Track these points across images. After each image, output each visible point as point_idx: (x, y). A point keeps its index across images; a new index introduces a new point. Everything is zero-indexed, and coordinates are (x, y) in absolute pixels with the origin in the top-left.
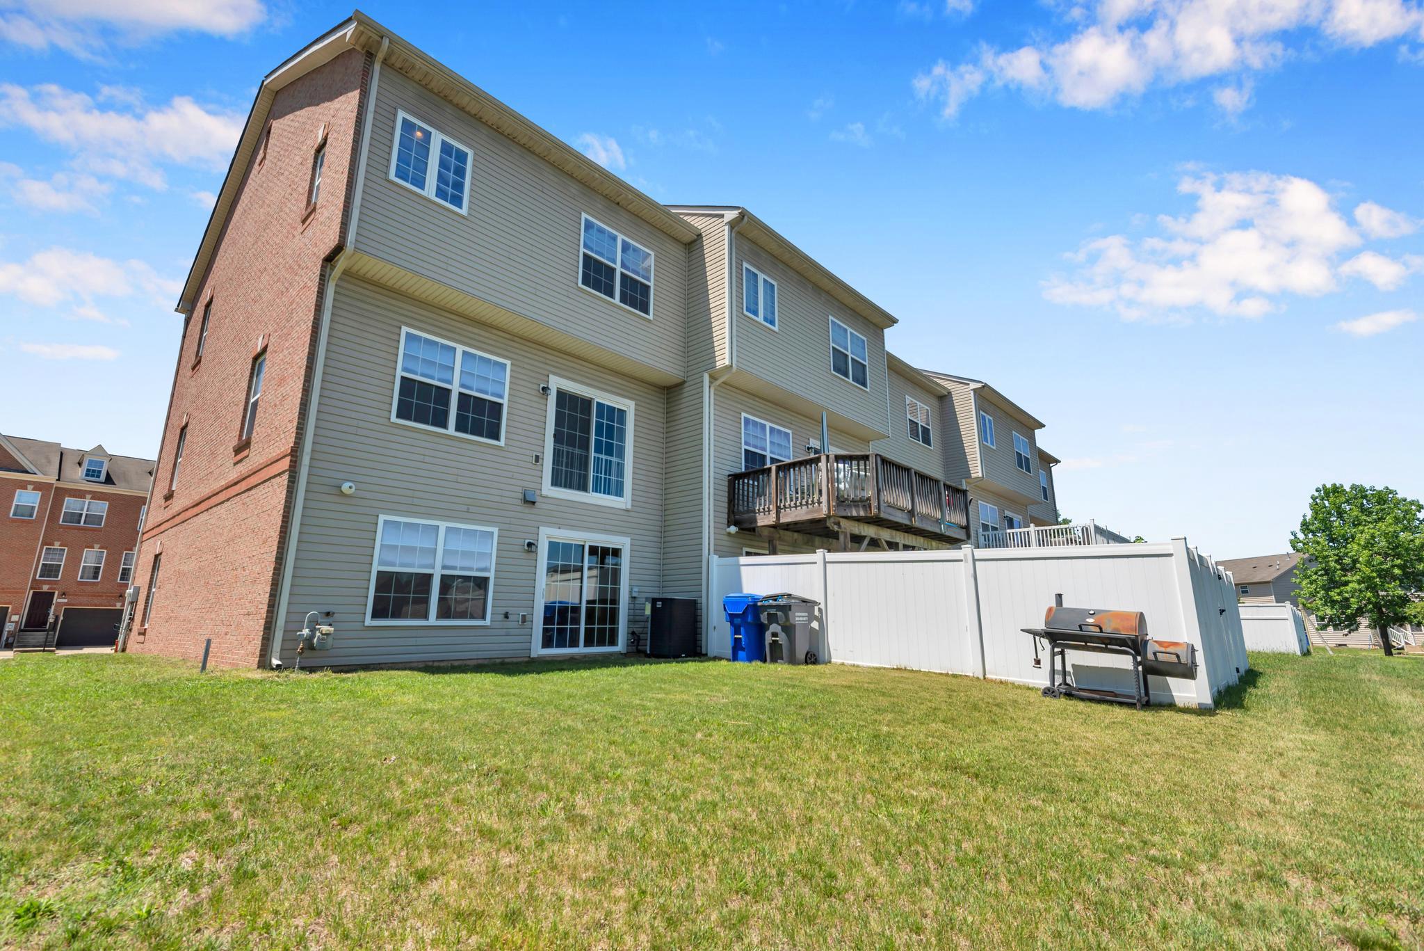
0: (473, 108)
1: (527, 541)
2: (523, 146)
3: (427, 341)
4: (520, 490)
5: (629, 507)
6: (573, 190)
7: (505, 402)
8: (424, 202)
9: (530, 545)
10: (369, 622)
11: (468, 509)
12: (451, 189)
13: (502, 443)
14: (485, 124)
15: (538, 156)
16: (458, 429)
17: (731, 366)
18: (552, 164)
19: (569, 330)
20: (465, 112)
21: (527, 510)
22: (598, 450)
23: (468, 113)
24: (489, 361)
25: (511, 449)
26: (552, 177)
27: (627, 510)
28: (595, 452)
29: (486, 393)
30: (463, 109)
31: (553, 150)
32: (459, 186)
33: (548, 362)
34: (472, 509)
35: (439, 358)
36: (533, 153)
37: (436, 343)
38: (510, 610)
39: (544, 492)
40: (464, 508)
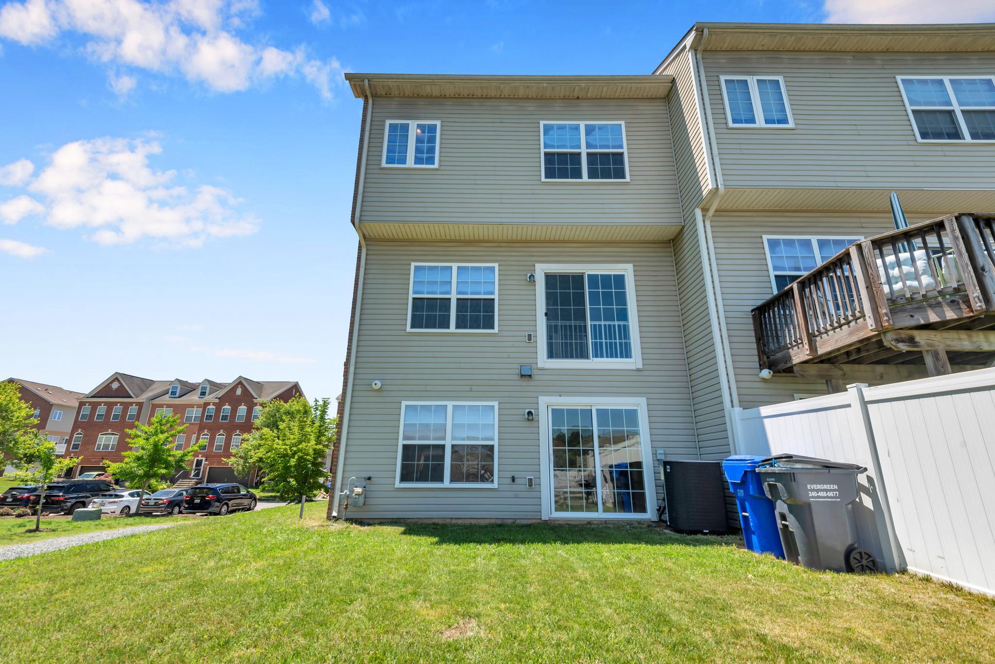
0: (436, 92)
1: (527, 411)
2: (482, 97)
3: (430, 268)
4: (517, 366)
5: (640, 366)
6: (530, 109)
7: (496, 297)
8: (407, 172)
9: (530, 413)
10: (398, 484)
11: (471, 388)
12: (425, 154)
13: (496, 330)
14: (450, 98)
15: (495, 98)
16: (458, 326)
17: (717, 188)
18: (509, 98)
19: (536, 220)
20: (434, 98)
21: (525, 383)
22: (595, 316)
23: (436, 97)
24: (479, 268)
25: (505, 334)
26: (510, 108)
27: (638, 370)
28: (591, 320)
29: (479, 293)
30: (431, 97)
31: (502, 86)
32: (431, 150)
33: (533, 254)
34: (474, 388)
35: (439, 278)
36: (491, 98)
37: (437, 267)
38: (516, 475)
39: (540, 365)
40: (468, 388)
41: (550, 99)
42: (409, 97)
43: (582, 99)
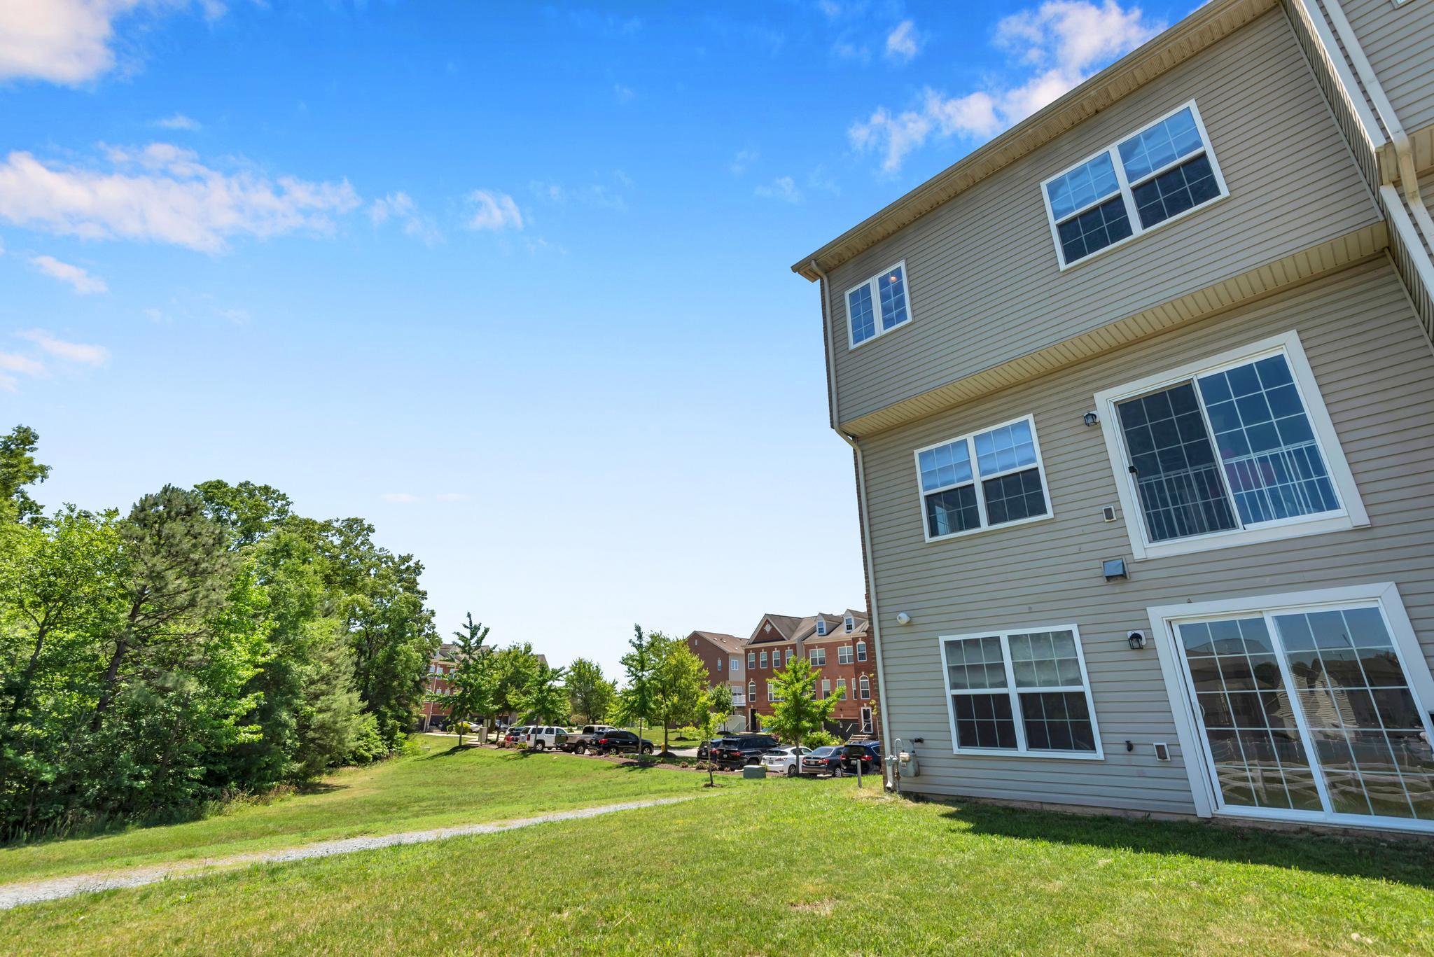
0: (891, 227)
1: (1130, 634)
2: (950, 199)
3: (939, 450)
4: (1098, 563)
5: (1365, 521)
7: (1039, 464)
8: (879, 343)
9: (1137, 637)
10: (957, 750)
11: (1030, 608)
12: (893, 312)
13: (1050, 514)
14: (911, 223)
15: (969, 188)
16: (992, 521)
18: (988, 177)
20: (892, 234)
21: (1118, 589)
23: (894, 232)
24: (1005, 429)
25: (1065, 517)
27: (1359, 529)
28: (1224, 458)
29: (1013, 466)
30: (889, 235)
31: (968, 172)
32: (900, 302)
34: (1035, 607)
35: (953, 460)
36: (963, 192)
37: (946, 447)
38: (1133, 739)
39: (1138, 554)
40: (1026, 608)
41: (1052, 140)
42: (864, 250)
43: (1103, 110)
